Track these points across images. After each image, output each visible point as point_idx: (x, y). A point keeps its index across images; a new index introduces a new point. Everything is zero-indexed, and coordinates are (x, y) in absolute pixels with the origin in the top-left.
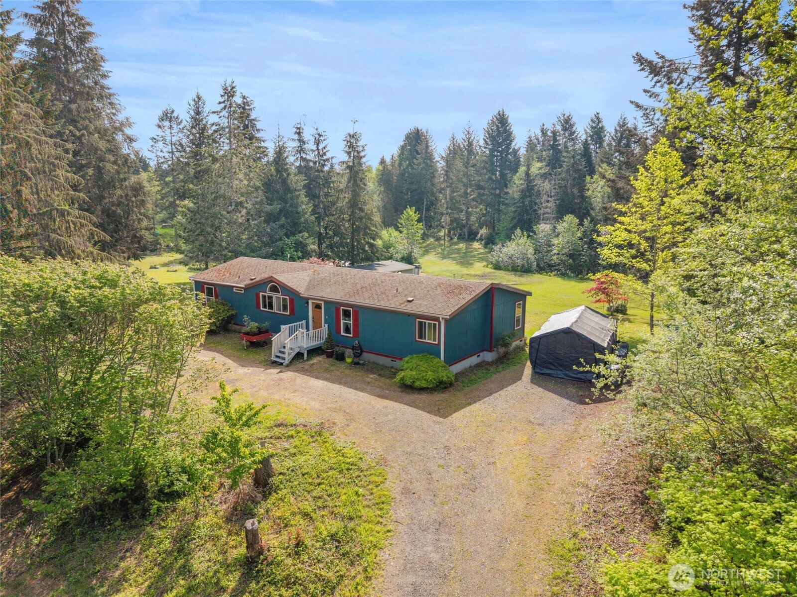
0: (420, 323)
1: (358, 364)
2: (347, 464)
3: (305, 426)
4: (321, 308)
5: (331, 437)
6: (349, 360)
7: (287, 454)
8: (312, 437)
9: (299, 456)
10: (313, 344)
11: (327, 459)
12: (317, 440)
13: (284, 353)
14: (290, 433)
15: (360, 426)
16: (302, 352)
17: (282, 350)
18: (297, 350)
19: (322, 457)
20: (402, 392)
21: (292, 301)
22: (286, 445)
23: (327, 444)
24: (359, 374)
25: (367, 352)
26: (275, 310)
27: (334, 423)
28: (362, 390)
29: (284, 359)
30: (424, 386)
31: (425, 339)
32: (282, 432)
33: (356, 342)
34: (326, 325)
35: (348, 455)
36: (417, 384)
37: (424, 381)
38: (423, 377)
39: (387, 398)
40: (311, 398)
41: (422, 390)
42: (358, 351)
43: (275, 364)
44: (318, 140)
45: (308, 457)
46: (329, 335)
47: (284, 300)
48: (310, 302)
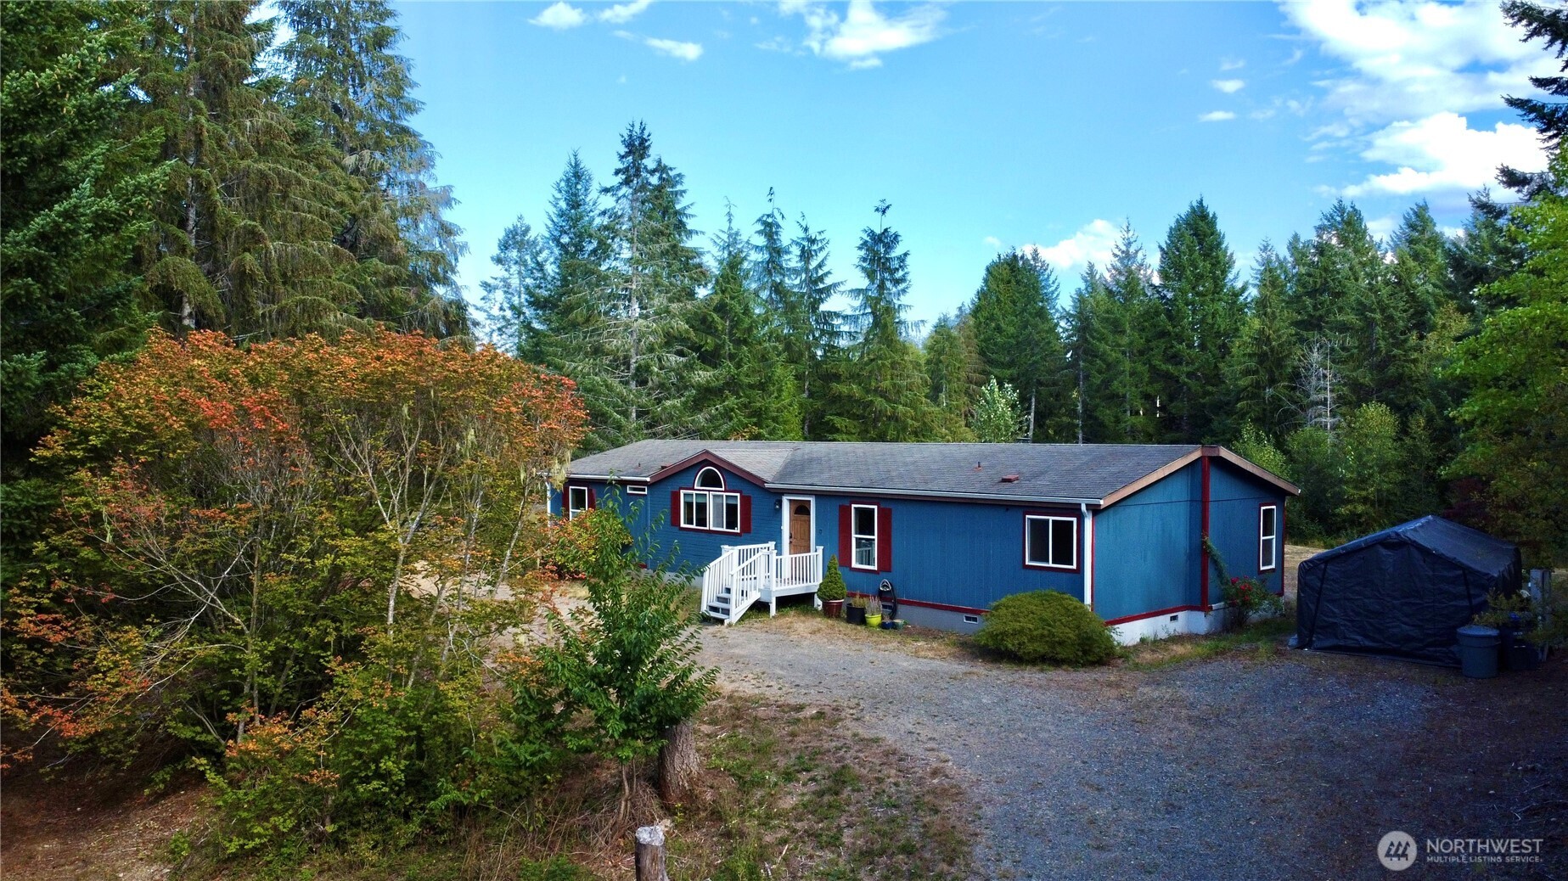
0: (1035, 524)
1: (894, 626)
4: (808, 513)
6: (875, 619)
10: (791, 586)
13: (727, 601)
16: (765, 599)
17: (725, 595)
18: (754, 596)
21: (746, 501)
25: (908, 603)
26: (711, 525)
29: (727, 612)
31: (1046, 559)
33: (886, 580)
34: (820, 547)
43: (708, 619)
44: (809, 250)
47: (731, 500)
48: (785, 499)
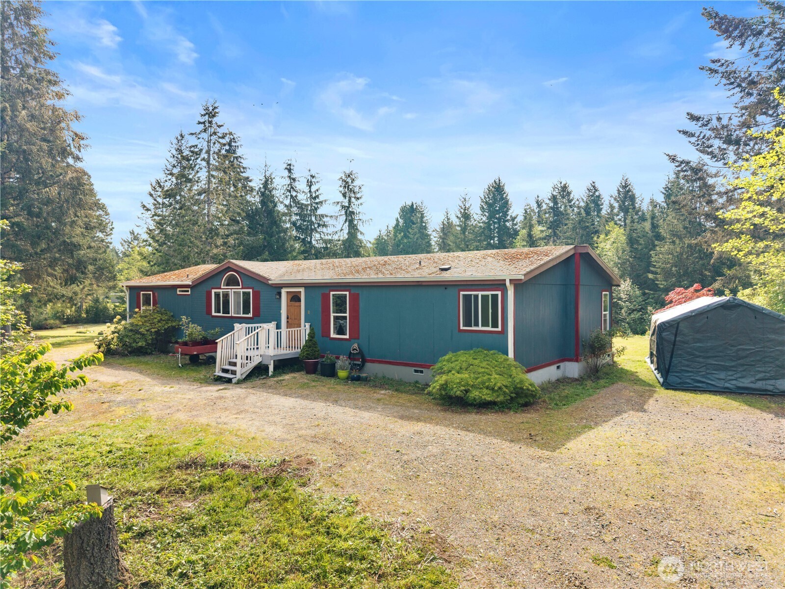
0: (467, 298)
1: (358, 378)
2: (340, 555)
3: (245, 467)
4: (299, 300)
5: (300, 490)
6: (342, 374)
7: (184, 529)
8: (257, 488)
9: (213, 535)
10: (285, 352)
11: (285, 540)
12: (266, 496)
13: (235, 364)
14: (206, 481)
15: (369, 467)
16: (265, 362)
17: (233, 360)
18: (256, 361)
19: (272, 538)
20: (445, 411)
21: (257, 294)
22: (188, 507)
23: (289, 505)
24: (361, 391)
25: (373, 361)
26: (232, 313)
27: (310, 463)
28: (368, 409)
29: (234, 372)
30: (488, 398)
31: (477, 325)
32: (190, 479)
33: (356, 346)
34: (308, 325)
35: (341, 531)
36: (475, 394)
37: (485, 391)
38: (483, 383)
39: (418, 420)
40: (269, 422)
41: (483, 406)
42: (359, 360)
43: (219, 380)
44: (311, 182)
45: (236, 536)
46: (312, 335)
47: (246, 295)
48: (284, 291)
